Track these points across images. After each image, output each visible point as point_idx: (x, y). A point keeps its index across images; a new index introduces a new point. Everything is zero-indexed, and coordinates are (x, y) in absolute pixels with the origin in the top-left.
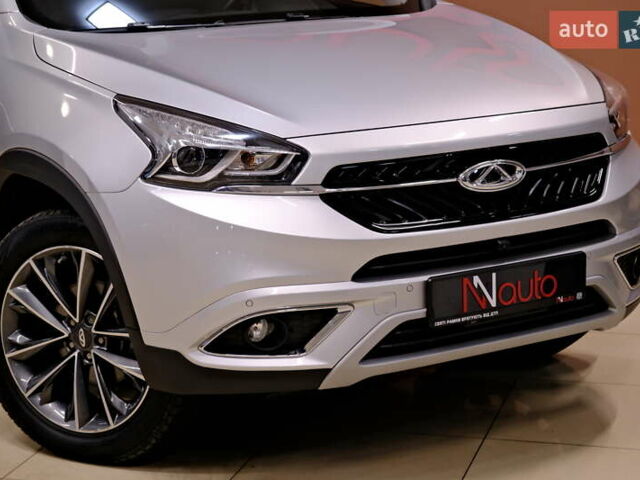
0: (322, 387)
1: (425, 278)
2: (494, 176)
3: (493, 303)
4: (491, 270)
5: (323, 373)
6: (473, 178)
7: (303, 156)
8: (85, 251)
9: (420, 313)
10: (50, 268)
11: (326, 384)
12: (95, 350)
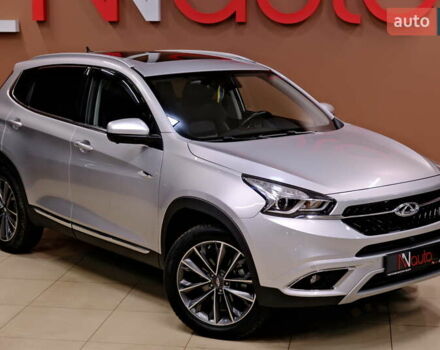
0: (341, 303)
1: (384, 255)
2: (408, 210)
3: (409, 265)
4: (409, 251)
5: (341, 297)
8: (223, 243)
9: (381, 270)
10: (203, 251)
11: (342, 302)
12: (224, 288)
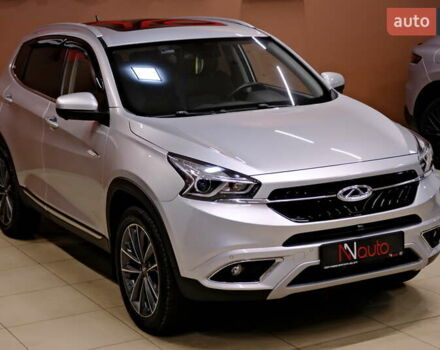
1: (320, 244)
2: (356, 193)
3: (355, 257)
4: (353, 241)
5: (268, 292)
6: (345, 194)
7: (259, 184)
9: (316, 262)
11: (270, 297)
